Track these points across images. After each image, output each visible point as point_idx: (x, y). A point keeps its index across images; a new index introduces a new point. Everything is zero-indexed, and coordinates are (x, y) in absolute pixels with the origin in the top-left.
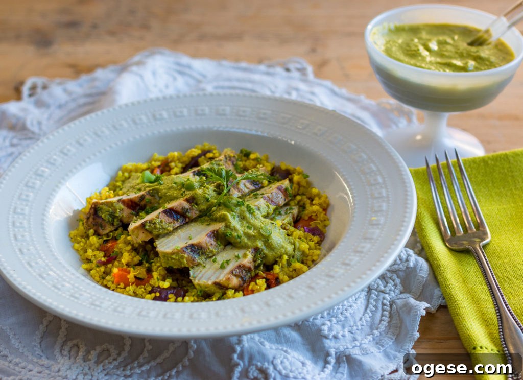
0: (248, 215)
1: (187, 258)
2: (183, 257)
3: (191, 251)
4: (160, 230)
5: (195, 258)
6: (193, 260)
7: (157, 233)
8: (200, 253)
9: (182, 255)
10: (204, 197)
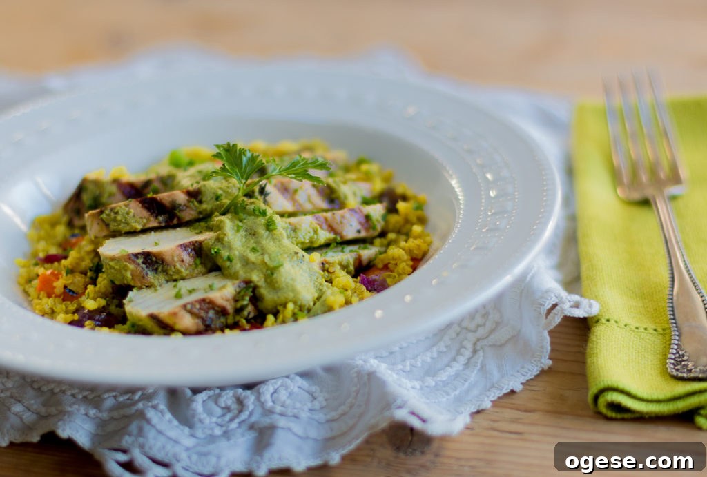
0: (262, 231)
1: (132, 271)
2: (125, 268)
3: (143, 263)
4: (120, 225)
5: (147, 274)
6: (143, 277)
7: (115, 228)
8: (160, 269)
9: (125, 263)
10: (214, 193)
